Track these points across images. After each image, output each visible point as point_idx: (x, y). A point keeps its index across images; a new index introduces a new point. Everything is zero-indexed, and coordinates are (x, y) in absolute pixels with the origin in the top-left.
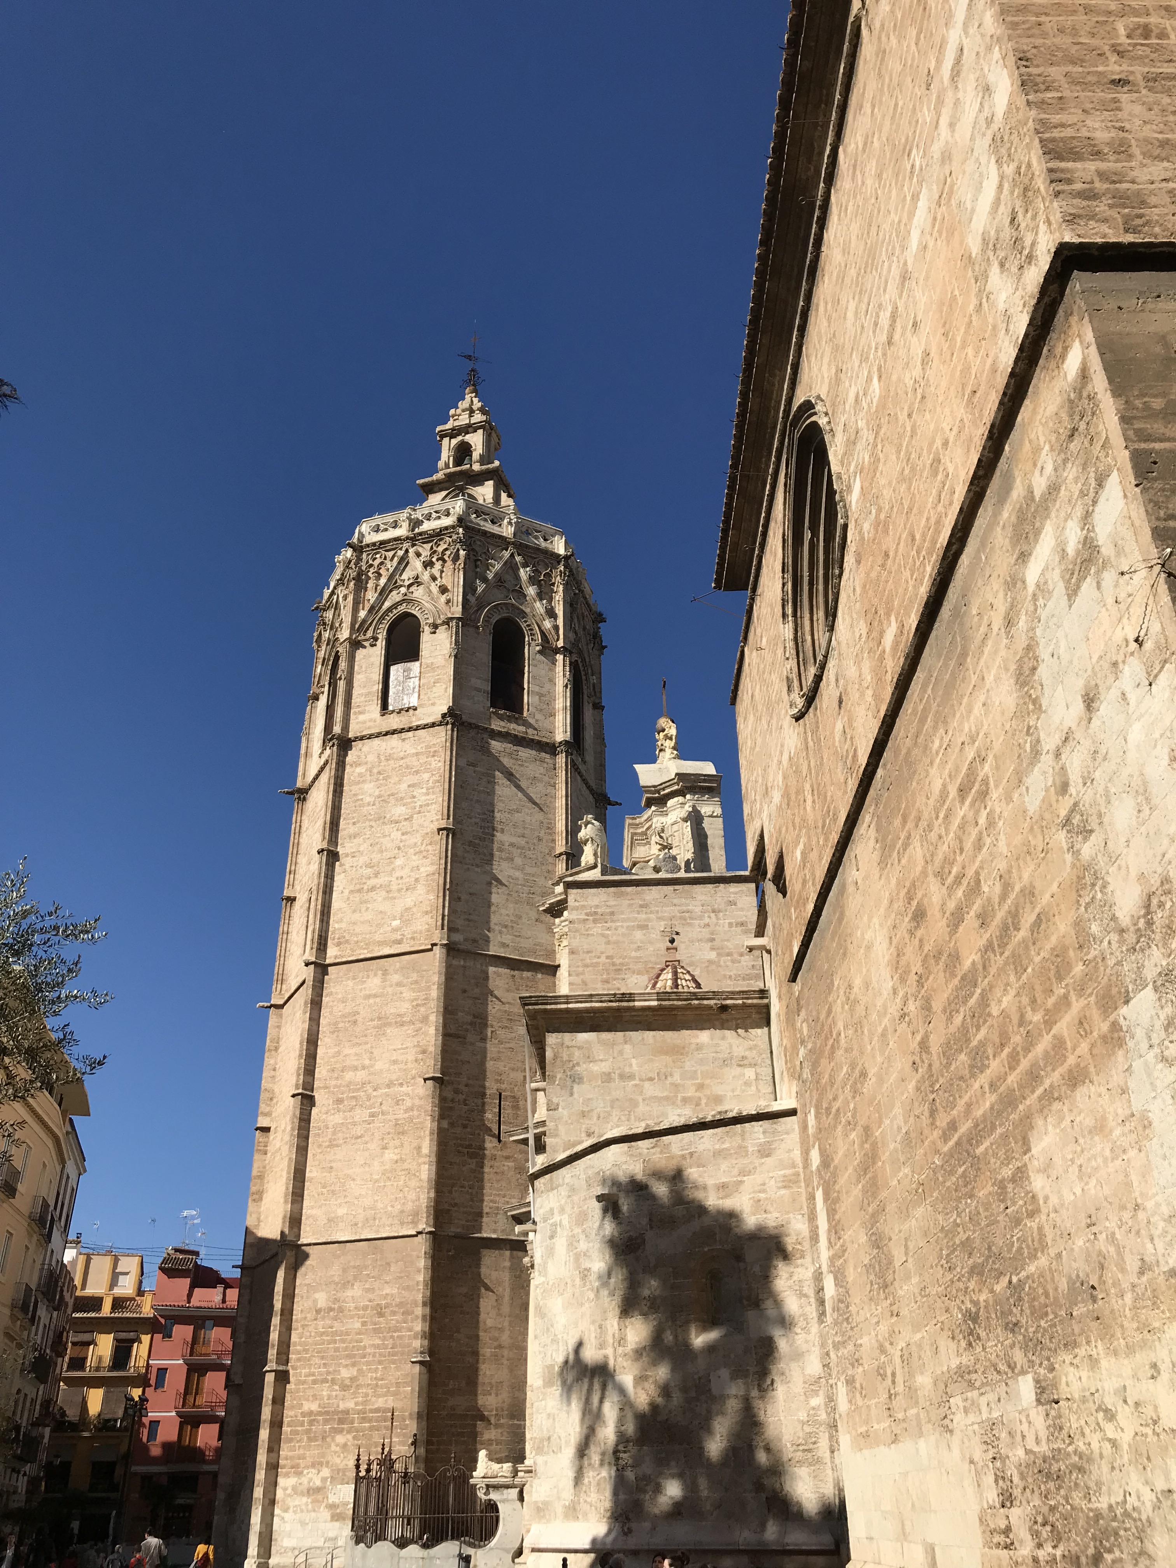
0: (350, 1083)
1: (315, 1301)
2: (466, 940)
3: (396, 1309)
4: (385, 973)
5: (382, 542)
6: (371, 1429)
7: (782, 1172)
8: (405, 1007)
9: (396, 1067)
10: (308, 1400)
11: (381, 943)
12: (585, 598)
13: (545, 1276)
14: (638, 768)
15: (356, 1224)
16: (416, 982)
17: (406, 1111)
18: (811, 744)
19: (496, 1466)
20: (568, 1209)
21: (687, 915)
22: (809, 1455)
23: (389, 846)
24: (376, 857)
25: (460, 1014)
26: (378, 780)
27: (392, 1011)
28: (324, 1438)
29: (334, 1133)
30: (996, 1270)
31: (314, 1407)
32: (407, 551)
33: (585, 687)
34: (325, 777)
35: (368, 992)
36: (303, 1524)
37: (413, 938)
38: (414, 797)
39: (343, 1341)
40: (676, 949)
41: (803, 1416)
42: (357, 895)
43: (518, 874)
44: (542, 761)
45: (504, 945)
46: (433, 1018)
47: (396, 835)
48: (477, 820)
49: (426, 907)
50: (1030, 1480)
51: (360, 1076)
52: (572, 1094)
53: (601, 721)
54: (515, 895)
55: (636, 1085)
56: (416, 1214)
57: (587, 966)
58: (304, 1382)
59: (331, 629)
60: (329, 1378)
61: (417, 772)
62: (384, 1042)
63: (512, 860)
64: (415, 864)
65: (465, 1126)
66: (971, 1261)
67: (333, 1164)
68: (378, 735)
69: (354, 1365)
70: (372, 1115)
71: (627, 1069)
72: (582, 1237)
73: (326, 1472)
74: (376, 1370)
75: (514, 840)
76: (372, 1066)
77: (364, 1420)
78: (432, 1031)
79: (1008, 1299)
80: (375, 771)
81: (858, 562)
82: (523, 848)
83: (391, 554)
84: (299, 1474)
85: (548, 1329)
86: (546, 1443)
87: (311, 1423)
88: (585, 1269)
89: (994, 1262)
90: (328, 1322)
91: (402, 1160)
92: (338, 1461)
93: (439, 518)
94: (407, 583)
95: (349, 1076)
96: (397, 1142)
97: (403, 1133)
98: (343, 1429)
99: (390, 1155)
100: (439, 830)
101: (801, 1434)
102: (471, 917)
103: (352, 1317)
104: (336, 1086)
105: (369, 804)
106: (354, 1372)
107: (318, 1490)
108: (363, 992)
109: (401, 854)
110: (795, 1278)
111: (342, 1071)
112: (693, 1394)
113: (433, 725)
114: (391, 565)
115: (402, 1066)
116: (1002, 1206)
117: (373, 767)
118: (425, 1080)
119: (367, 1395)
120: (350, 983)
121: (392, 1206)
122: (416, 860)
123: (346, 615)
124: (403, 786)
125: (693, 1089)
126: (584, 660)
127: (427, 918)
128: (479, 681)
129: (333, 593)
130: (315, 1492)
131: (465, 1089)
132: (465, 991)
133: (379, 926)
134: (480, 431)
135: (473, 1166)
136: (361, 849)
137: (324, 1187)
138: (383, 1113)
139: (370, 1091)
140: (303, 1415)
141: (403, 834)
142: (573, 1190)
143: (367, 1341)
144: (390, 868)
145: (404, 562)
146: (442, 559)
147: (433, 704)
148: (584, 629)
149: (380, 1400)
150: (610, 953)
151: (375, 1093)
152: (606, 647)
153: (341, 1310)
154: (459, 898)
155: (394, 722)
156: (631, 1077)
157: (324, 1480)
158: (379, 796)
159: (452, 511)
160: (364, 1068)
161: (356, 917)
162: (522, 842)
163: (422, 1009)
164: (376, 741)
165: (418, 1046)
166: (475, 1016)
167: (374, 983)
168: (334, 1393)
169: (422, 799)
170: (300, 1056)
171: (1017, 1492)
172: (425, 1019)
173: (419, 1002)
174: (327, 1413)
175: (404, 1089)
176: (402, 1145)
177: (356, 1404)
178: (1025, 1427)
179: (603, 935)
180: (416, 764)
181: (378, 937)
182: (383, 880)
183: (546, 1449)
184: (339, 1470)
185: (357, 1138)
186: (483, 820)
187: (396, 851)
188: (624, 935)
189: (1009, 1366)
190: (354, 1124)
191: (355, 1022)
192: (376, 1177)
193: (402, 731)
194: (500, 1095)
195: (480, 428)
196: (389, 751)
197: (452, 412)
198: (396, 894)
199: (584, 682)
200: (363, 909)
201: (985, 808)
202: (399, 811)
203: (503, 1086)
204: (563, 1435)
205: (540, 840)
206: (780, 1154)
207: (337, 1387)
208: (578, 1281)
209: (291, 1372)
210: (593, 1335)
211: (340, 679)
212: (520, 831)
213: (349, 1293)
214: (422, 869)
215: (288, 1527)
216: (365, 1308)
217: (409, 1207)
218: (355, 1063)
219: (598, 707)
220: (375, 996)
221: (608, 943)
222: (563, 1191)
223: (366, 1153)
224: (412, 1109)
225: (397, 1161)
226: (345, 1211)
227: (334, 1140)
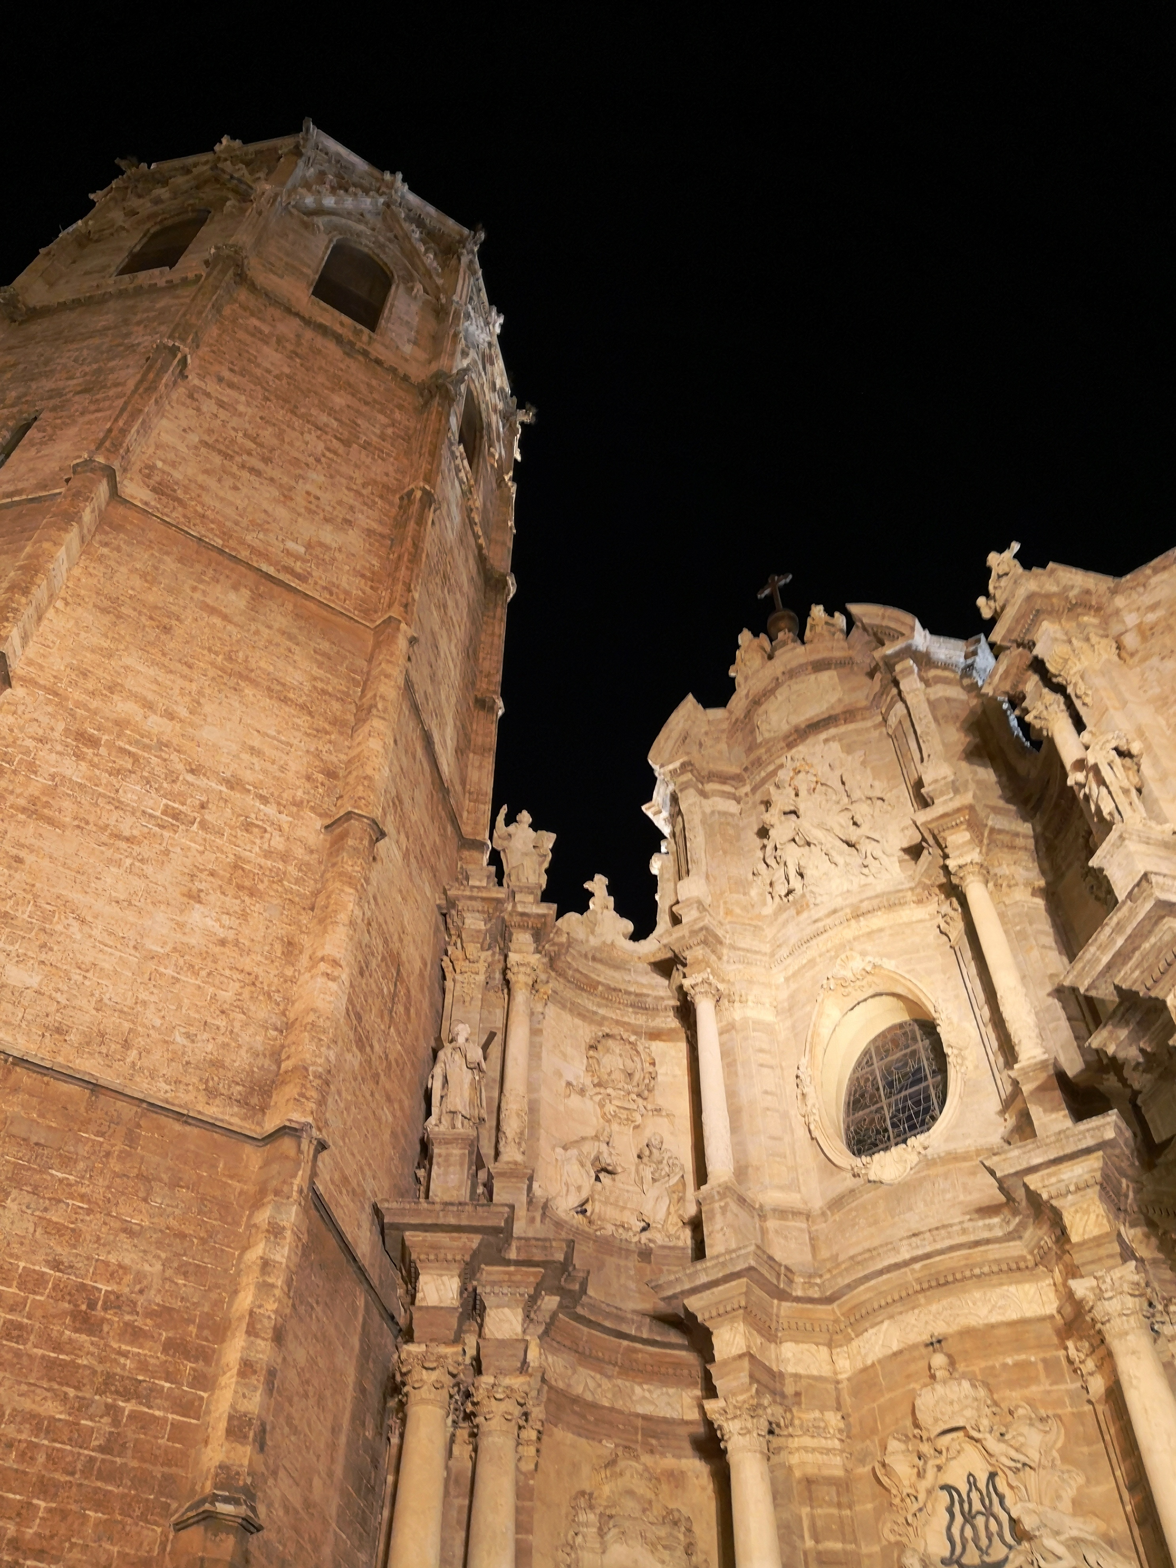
4: (259, 598)
23: (298, 443)
24: (269, 438)
26: (292, 358)
27: (264, 666)
47: (316, 442)
49: (361, 566)
51: (157, 725)
62: (234, 704)
64: (347, 500)
68: (303, 318)
70: (174, 814)
96: (233, 904)
99: (206, 920)
109: (321, 471)
117: (285, 339)
120: (171, 563)
121: (188, 1036)
122: (349, 497)
124: (339, 400)
133: (258, 527)
138: (205, 827)
139: (180, 767)
141: (329, 450)
144: (294, 471)
151: (190, 778)
160: (171, 716)
167: (228, 598)
175: (270, 810)
176: (244, 916)
180: (365, 392)
181: (252, 539)
182: (277, 474)
185: (119, 837)
187: (312, 461)
190: (119, 806)
192: (153, 946)
194: (399, 966)
196: (317, 347)
202: (326, 420)
203: (403, 955)
214: (360, 516)
216: (33, 1281)
223: (139, 884)
224: (285, 857)
225: (223, 943)
226: (35, 981)
227: (47, 805)
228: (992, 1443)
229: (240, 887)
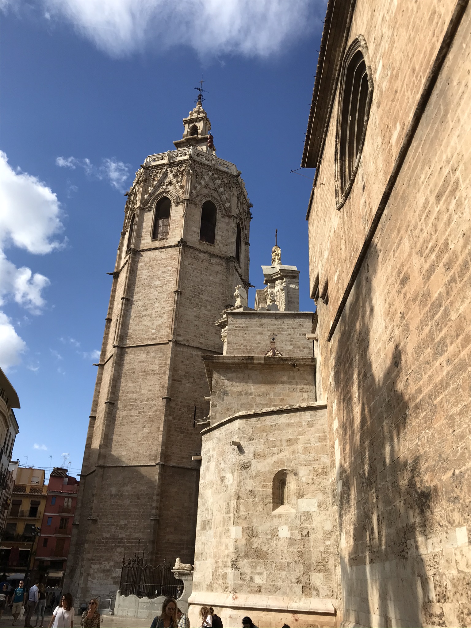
0: (130, 398)
1: (111, 491)
2: (184, 340)
3: (145, 496)
4: (148, 352)
5: (156, 166)
6: (132, 546)
7: (318, 435)
8: (156, 367)
9: (150, 392)
10: (105, 533)
11: (148, 339)
12: (244, 196)
13: (205, 480)
14: (263, 267)
15: (130, 459)
16: (161, 357)
17: (154, 412)
18: (346, 218)
19: (184, 565)
20: (217, 449)
21: (281, 329)
22: (324, 568)
23: (152, 298)
24: (147, 302)
25: (180, 371)
26: (149, 269)
27: (150, 368)
28: (112, 549)
29: (122, 420)
30: (443, 468)
31: (108, 535)
32: (167, 170)
33: (242, 235)
34: (126, 267)
35: (140, 360)
36: (101, 585)
37: (161, 338)
38: (164, 277)
39: (122, 509)
40: (275, 343)
41: (322, 549)
42: (137, 318)
43: (208, 313)
44: (221, 265)
45: (201, 343)
46: (168, 372)
47: (156, 293)
48: (191, 289)
49: (167, 324)
50: (460, 588)
51: (135, 395)
52: (223, 400)
53: (248, 250)
54: (206, 322)
55: (253, 398)
56: (156, 456)
57: (234, 349)
58: (104, 525)
59: (132, 204)
60: (115, 524)
61: (166, 266)
62: (146, 382)
63: (206, 307)
64: (163, 306)
65: (179, 420)
66: (427, 464)
67: (121, 433)
68: (150, 250)
69: (126, 519)
70: (139, 413)
71: (249, 391)
72: (222, 462)
73: (112, 563)
74: (135, 522)
75: (207, 298)
76: (140, 392)
77: (129, 542)
78: (167, 378)
79: (451, 484)
80: (148, 265)
81: (378, 107)
82: (211, 302)
83: (160, 171)
84: (100, 564)
85: (204, 504)
86: (200, 556)
87: (107, 542)
88: (223, 477)
89: (442, 463)
90: (116, 500)
91: (151, 433)
92: (117, 559)
93: (181, 156)
94: (166, 184)
95: (130, 395)
96: (150, 425)
97: (152, 421)
98: (120, 546)
99: (146, 430)
100: (175, 292)
101: (320, 558)
102: (187, 330)
103: (126, 499)
104: (124, 400)
105: (144, 279)
106: (126, 522)
107: (108, 571)
108: (138, 360)
109: (157, 302)
110: (322, 484)
111: (127, 393)
112: (270, 536)
113: (174, 246)
114: (159, 176)
115: (153, 392)
116: (451, 430)
117: (147, 263)
118: (163, 399)
119: (131, 532)
120: (133, 356)
121: (146, 452)
122: (164, 304)
123: (139, 198)
124: (160, 272)
125: (279, 401)
126: (242, 223)
127: (168, 330)
128: (195, 228)
129: (134, 188)
130: (107, 572)
131: (180, 404)
132: (182, 362)
133: (147, 332)
134: (202, 122)
135: (182, 437)
136: (140, 299)
137: (117, 443)
138: (144, 412)
139: (139, 402)
140: (103, 539)
141: (159, 293)
142: (219, 440)
143: (132, 509)
144: (152, 308)
145: (165, 175)
146: (182, 174)
147: (175, 237)
148: (243, 209)
149: (137, 534)
150: (245, 344)
151: (141, 404)
152: (252, 218)
153: (121, 495)
154: (182, 322)
155: (157, 244)
156: (250, 394)
157: (111, 566)
158: (149, 276)
159: (187, 153)
160: (137, 392)
161: (137, 327)
162: (210, 299)
163: (163, 368)
164: (149, 252)
165: (161, 384)
166: (186, 373)
167: (143, 356)
168: (117, 530)
169: (167, 278)
170: (110, 386)
171: (450, 594)
172: (164, 373)
173: (162, 365)
174: (113, 539)
175: (153, 402)
176: (151, 426)
177: (126, 535)
178: (459, 557)
179: (243, 336)
180: (165, 263)
181: (145, 337)
182: (148, 312)
183: (200, 558)
184: (117, 563)
185: (132, 422)
186: (194, 289)
187: (155, 300)
188: (252, 337)
189: (449, 523)
190: (131, 416)
191: (134, 373)
192: (139, 439)
193: (160, 248)
194: (196, 407)
195: (202, 119)
196: (154, 257)
197: (190, 112)
198: (154, 319)
199: (242, 232)
200: (140, 324)
201: (455, 198)
202: (157, 283)
203: (197, 403)
204: (208, 552)
205: (218, 299)
206: (318, 426)
207: (118, 528)
208: (219, 482)
209: (99, 520)
210: (225, 507)
211: (135, 224)
212: (210, 294)
213: (125, 488)
214: (166, 308)
215: (94, 586)
216: (132, 495)
217: (153, 453)
218: (133, 390)
219: (247, 244)
220: (143, 362)
221: (245, 340)
222: (215, 441)
223: (136, 429)
224: (156, 411)
225: (149, 433)
226: (125, 454)
227: (122, 423)
229: (150, 421)
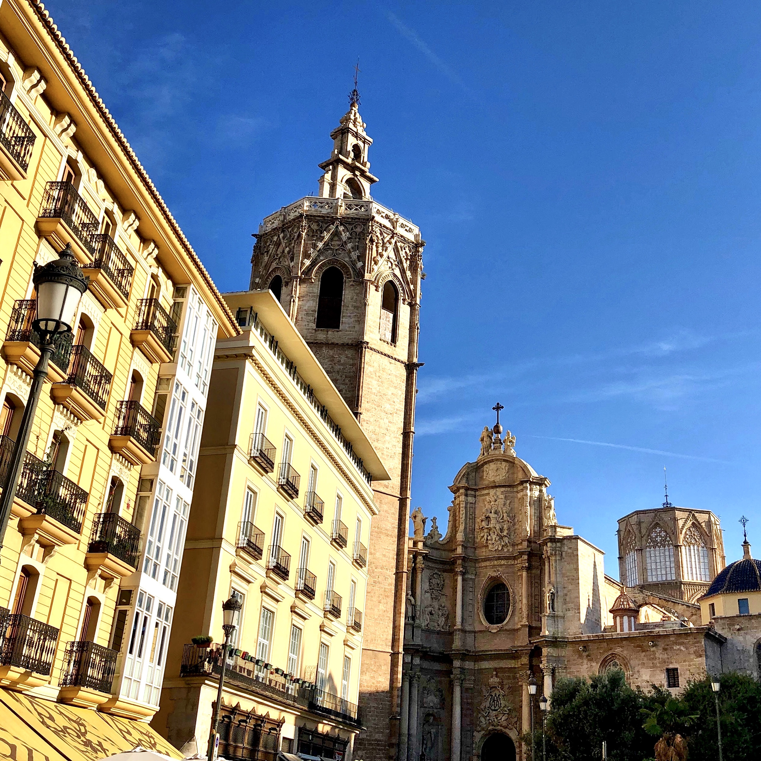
4: (381, 501)
5: (383, 226)
8: (389, 526)
15: (367, 641)
16: (394, 514)
23: (383, 425)
26: (378, 381)
32: (395, 242)
37: (393, 488)
47: (386, 421)
49: (398, 472)
61: (396, 388)
62: (380, 542)
64: (394, 443)
68: (380, 352)
74: (375, 720)
83: (385, 235)
93: (407, 231)
94: (393, 262)
96: (385, 601)
99: (382, 607)
109: (388, 434)
113: (404, 363)
114: (388, 246)
117: (377, 371)
127: (399, 479)
136: (371, 421)
138: (379, 583)
139: (374, 568)
144: (383, 440)
145: (392, 248)
146: (409, 260)
147: (403, 350)
149: (377, 735)
151: (376, 570)
155: (386, 348)
158: (379, 392)
169: (397, 406)
173: (395, 526)
192: (376, 617)
193: (389, 356)
196: (384, 366)
198: (386, 457)
202: (388, 407)
228: (501, 691)
229: (386, 596)
